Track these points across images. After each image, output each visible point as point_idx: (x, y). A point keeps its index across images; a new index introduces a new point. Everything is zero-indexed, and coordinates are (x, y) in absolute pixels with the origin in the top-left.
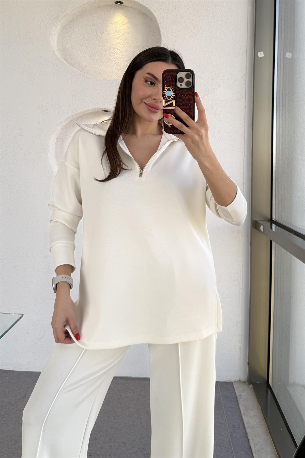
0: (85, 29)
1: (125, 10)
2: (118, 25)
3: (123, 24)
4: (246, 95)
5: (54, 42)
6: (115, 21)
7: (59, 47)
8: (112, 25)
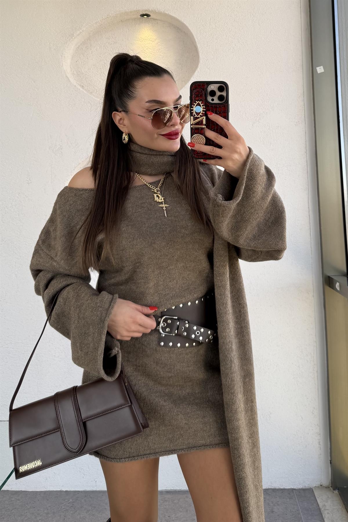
0: (104, 48)
1: (152, 24)
2: (145, 42)
3: (151, 41)
4: (305, 119)
5: (67, 65)
6: (141, 38)
7: (73, 72)
8: (138, 42)
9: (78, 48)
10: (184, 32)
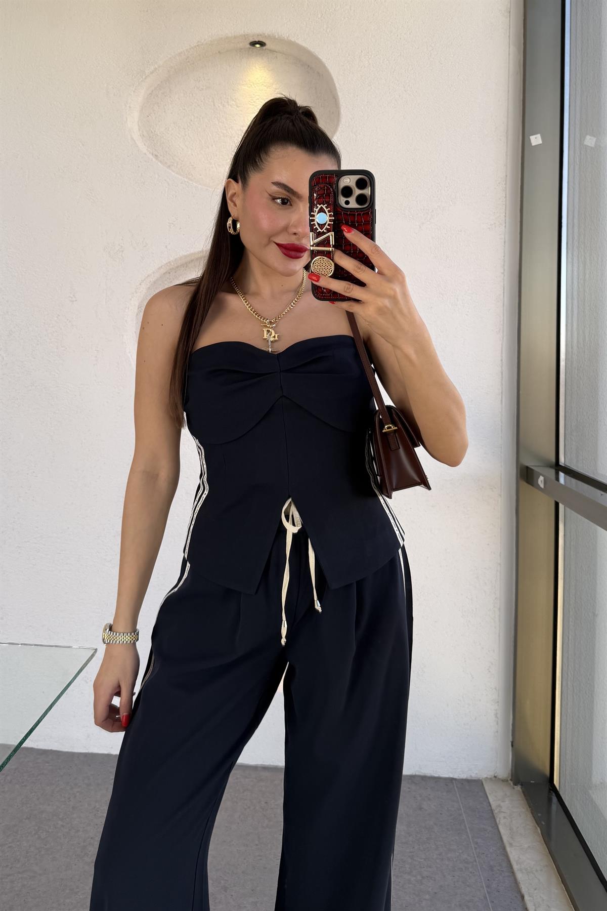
0: (191, 95)
1: (268, 58)
2: (255, 87)
3: (264, 87)
4: (505, 220)
5: (133, 121)
6: (249, 80)
7: (143, 132)
8: (244, 87)
9: (151, 94)
10: (319, 73)
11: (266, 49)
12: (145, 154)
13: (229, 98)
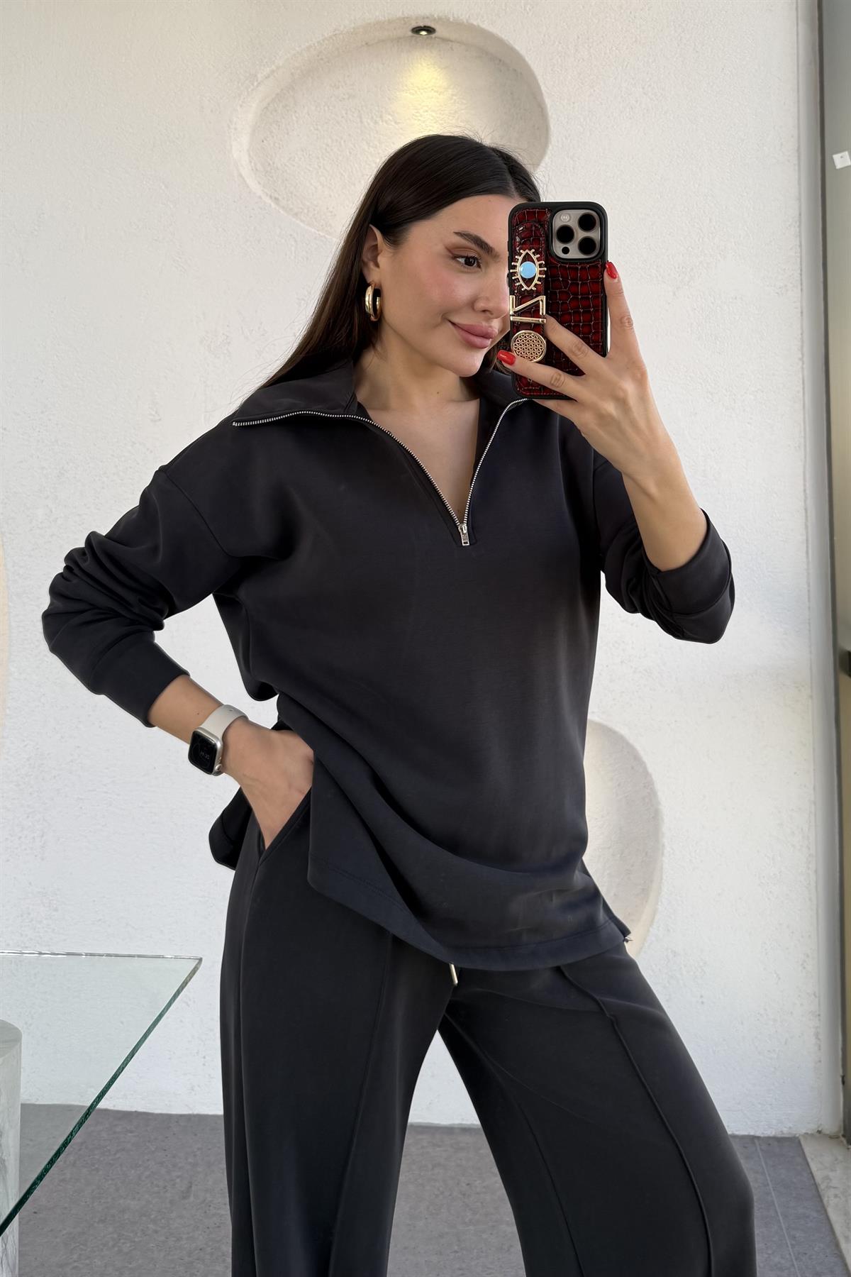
0: (326, 108)
1: (440, 51)
2: (422, 94)
3: (435, 91)
4: (801, 280)
5: (240, 148)
6: (412, 84)
7: (256, 165)
8: (406, 94)
9: (266, 108)
10: (515, 70)
11: (435, 37)
12: (260, 197)
13: (384, 111)
